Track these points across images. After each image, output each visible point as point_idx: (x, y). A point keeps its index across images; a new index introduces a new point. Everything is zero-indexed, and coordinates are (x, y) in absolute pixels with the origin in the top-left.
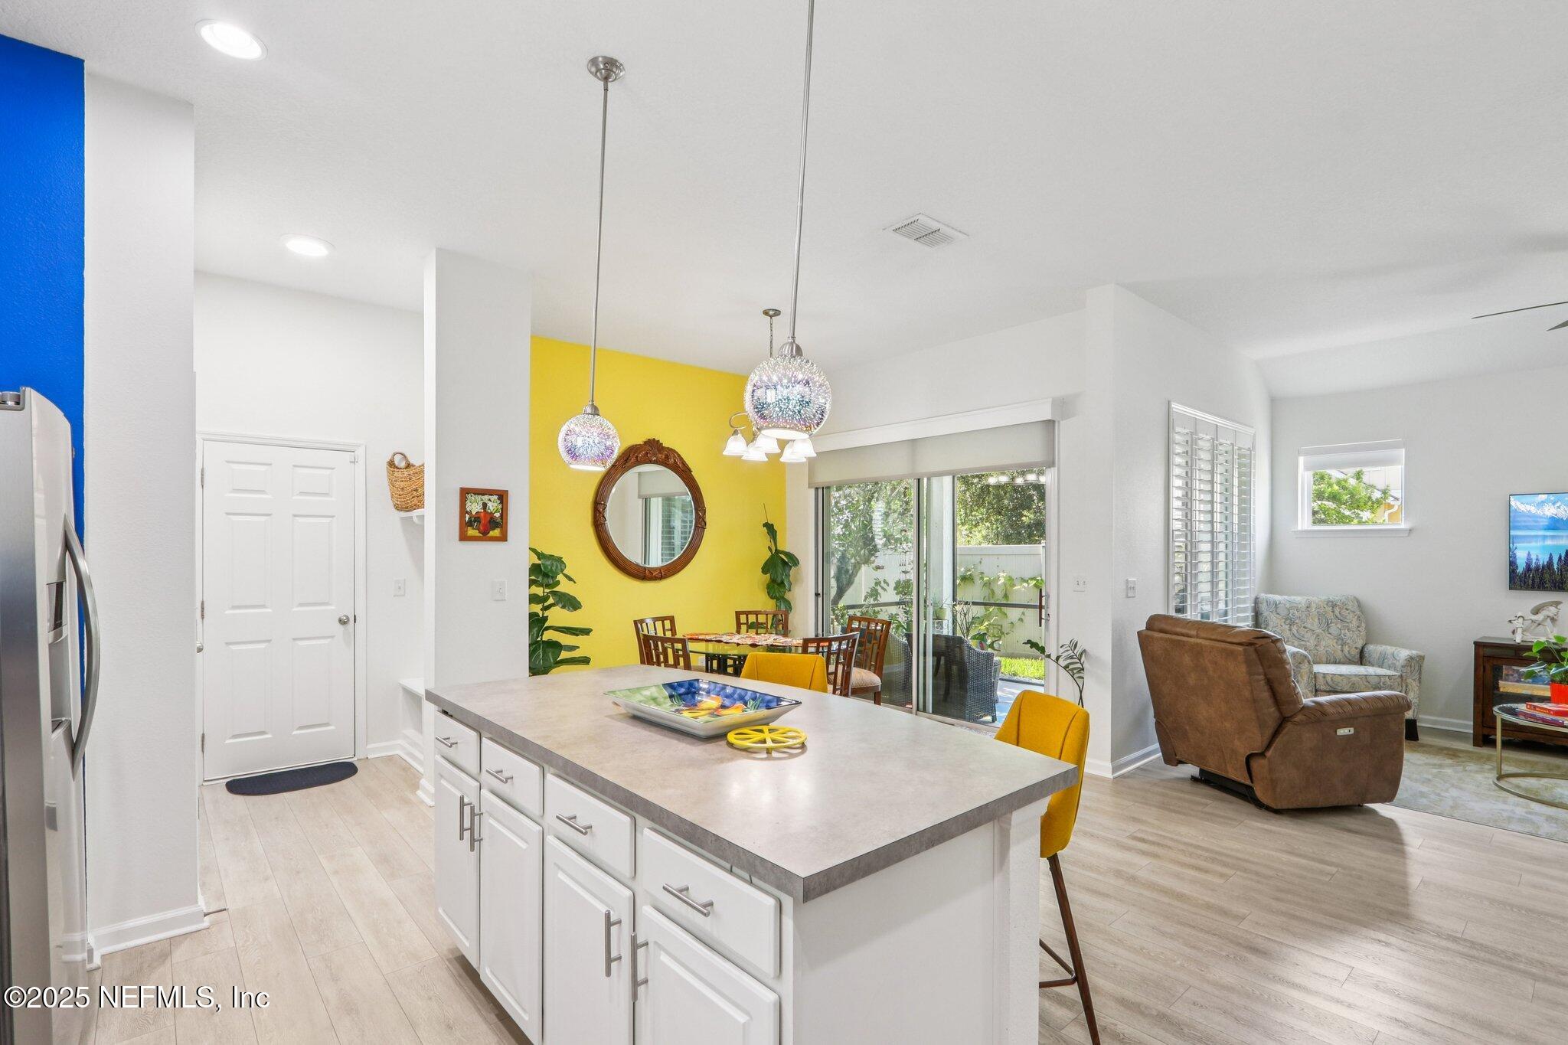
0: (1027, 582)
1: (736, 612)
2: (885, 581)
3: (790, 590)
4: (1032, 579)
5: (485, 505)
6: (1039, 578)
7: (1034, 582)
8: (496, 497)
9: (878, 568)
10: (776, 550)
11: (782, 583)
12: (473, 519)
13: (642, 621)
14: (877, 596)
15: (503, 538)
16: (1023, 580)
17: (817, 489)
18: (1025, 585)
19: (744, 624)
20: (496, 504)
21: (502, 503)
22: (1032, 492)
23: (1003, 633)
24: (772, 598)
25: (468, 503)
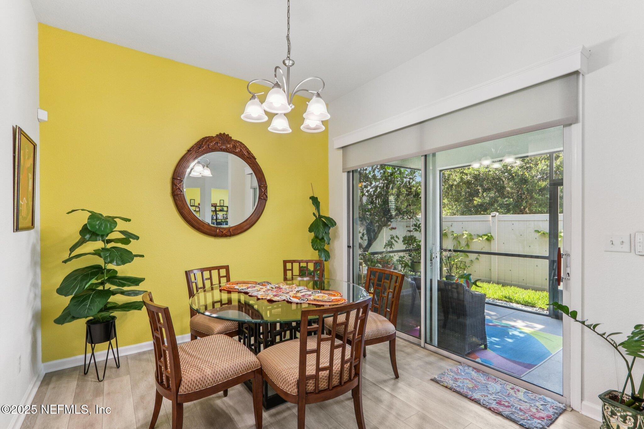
0: (481, 237)
1: (284, 261)
2: (397, 237)
3: (329, 244)
4: (484, 235)
6: (490, 235)
7: (486, 237)
9: (393, 228)
10: (319, 216)
11: (323, 238)
13: (191, 271)
14: (392, 246)
16: (479, 236)
17: (349, 172)
18: (481, 239)
19: (289, 270)
22: (479, 188)
23: (466, 266)
24: (315, 249)
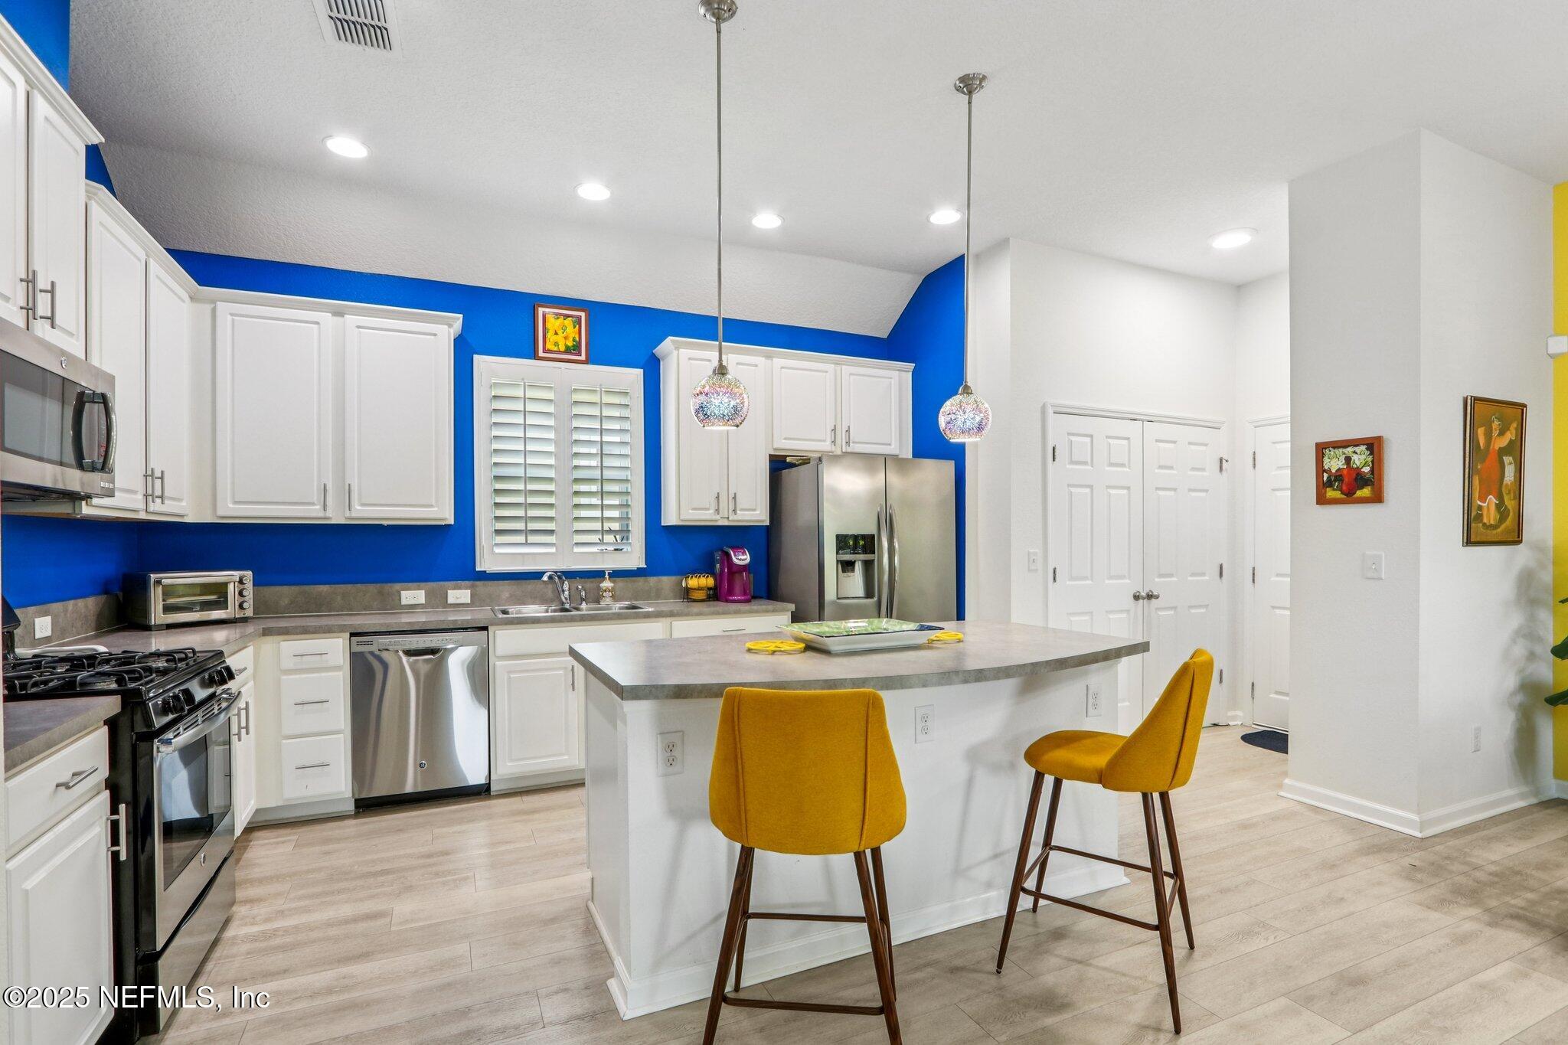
5: (1348, 460)
8: (1363, 448)
12: (1333, 478)
15: (1378, 498)
20: (1363, 457)
21: (1372, 453)
25: (1326, 460)
